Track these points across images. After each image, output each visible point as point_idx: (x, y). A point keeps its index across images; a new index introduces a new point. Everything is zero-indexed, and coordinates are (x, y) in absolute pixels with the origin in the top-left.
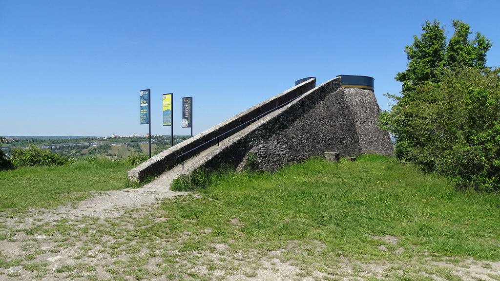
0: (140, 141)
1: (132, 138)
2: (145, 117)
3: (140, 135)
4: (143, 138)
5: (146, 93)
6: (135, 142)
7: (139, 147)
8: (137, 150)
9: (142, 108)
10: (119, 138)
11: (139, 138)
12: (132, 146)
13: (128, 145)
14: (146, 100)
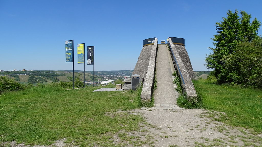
0: (18, 74)
1: (13, 72)
2: (70, 57)
3: (18, 70)
4: (20, 72)
5: (71, 42)
6: (15, 74)
7: (18, 77)
8: (17, 79)
9: (67, 52)
10: (5, 72)
11: (18, 72)
12: (13, 77)
13: (11, 76)
14: (70, 47)
